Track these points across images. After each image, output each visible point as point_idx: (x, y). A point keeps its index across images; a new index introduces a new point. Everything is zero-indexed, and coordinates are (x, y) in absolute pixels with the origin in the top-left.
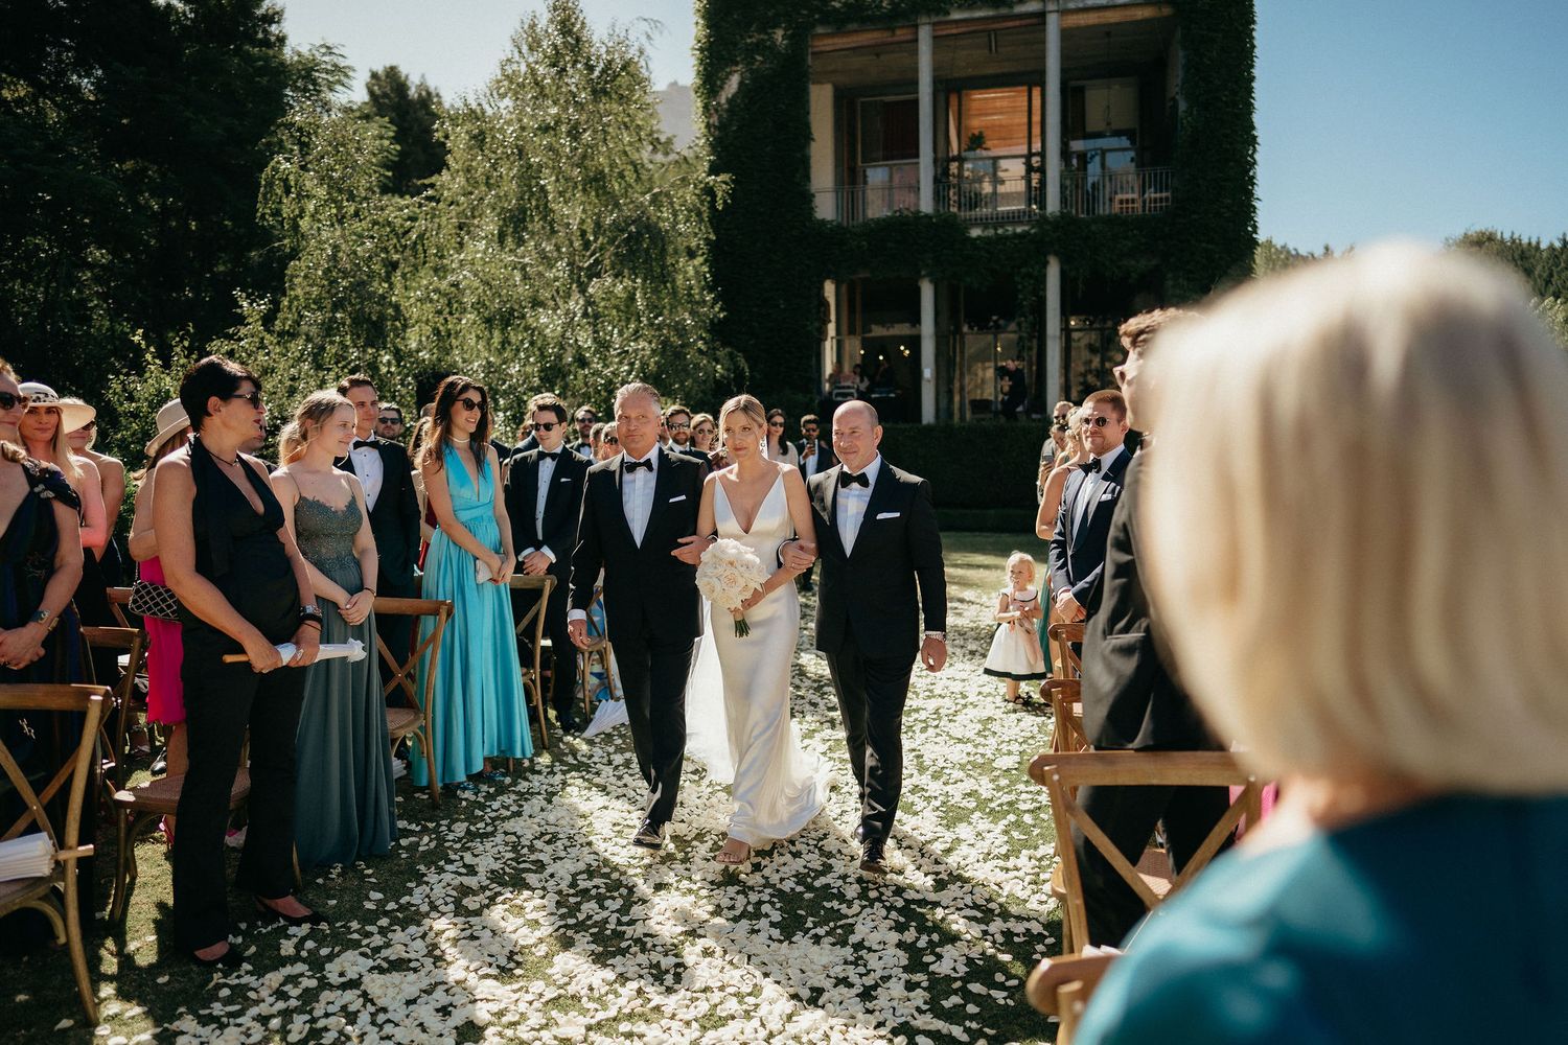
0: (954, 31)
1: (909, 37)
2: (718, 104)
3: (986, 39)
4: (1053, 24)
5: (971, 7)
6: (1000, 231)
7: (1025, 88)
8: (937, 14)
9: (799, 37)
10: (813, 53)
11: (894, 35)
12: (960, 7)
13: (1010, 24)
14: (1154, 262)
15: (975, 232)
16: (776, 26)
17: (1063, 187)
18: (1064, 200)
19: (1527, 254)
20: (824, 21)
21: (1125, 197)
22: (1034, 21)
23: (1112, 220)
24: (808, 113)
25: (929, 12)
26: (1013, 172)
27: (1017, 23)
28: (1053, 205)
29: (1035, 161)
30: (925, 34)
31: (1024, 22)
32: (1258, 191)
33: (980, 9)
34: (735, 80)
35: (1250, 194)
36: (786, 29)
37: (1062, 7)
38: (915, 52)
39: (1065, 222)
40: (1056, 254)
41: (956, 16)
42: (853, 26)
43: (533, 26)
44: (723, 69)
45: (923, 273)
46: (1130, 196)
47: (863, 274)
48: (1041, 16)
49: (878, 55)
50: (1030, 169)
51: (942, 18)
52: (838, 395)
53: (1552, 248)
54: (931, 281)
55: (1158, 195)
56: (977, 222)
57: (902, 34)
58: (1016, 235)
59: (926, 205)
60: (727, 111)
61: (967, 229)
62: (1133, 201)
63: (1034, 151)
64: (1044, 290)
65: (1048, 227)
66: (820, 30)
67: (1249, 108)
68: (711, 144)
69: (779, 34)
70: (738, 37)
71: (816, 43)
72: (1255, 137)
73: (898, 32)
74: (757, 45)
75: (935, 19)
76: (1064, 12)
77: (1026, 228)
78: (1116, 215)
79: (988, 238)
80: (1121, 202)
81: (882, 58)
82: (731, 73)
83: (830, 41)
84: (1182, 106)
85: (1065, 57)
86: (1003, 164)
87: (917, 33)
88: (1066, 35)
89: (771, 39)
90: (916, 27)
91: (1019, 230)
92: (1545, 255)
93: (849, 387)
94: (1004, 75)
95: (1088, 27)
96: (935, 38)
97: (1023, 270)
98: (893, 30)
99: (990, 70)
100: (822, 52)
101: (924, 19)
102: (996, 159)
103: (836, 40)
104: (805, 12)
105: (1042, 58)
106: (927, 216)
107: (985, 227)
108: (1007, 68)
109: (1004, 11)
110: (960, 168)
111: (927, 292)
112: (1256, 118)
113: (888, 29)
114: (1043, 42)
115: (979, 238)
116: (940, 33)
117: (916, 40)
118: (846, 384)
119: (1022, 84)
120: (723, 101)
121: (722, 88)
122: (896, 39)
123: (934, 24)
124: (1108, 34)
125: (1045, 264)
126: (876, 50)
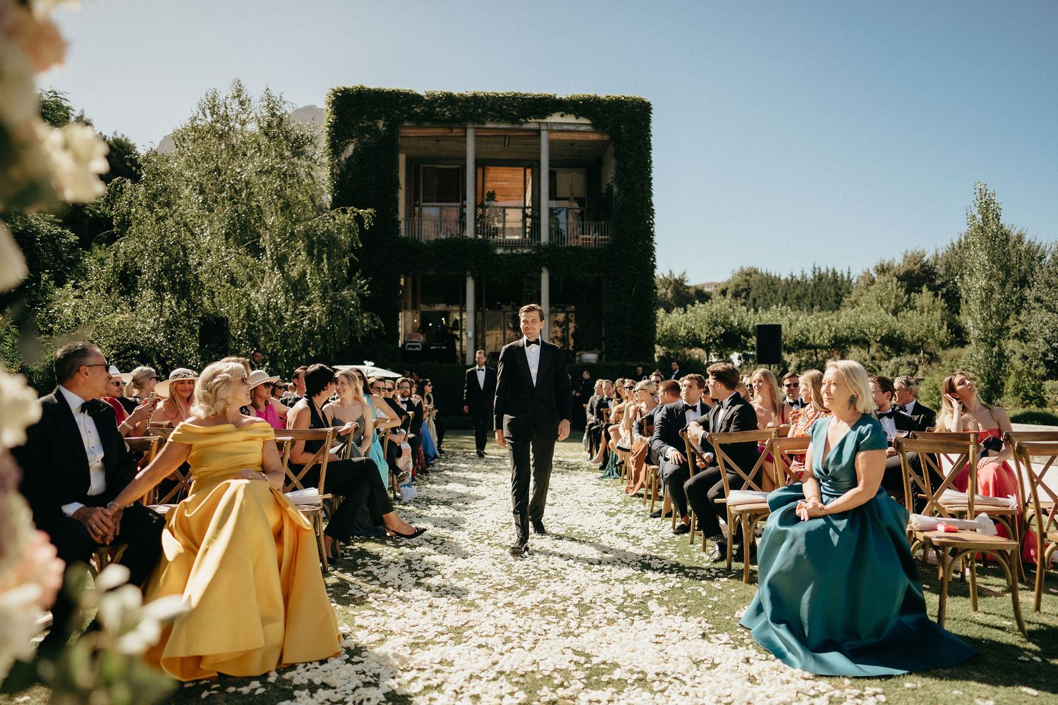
0: (488, 134)
1: (461, 134)
2: (340, 161)
3: (503, 140)
4: (544, 135)
5: (497, 122)
6: (514, 251)
7: (523, 169)
8: (478, 123)
9: (393, 126)
10: (403, 137)
11: (452, 132)
12: (492, 121)
13: (520, 134)
14: (601, 274)
15: (499, 251)
16: (380, 118)
17: (550, 229)
18: (551, 237)
19: (775, 282)
20: (409, 119)
21: (585, 236)
22: (534, 134)
23: (577, 250)
24: (398, 172)
25: (474, 121)
26: (514, 217)
27: (524, 134)
28: (545, 238)
29: (529, 211)
30: (470, 133)
31: (528, 134)
32: (656, 239)
33: (503, 123)
34: (351, 148)
35: (652, 240)
36: (385, 121)
37: (549, 128)
38: (465, 142)
39: (550, 249)
40: (547, 266)
41: (489, 125)
42: (425, 124)
43: (214, 99)
44: (344, 140)
45: (468, 273)
46: (588, 236)
47: (431, 272)
48: (538, 131)
49: (438, 141)
50: (525, 216)
51: (481, 126)
52: (409, 346)
53: (786, 280)
54: (473, 278)
55: (603, 237)
56: (500, 245)
57: (457, 132)
58: (523, 254)
59: (469, 232)
60: (345, 165)
61: (495, 248)
62: (590, 239)
63: (527, 205)
64: (540, 287)
65: (542, 251)
66: (406, 124)
67: (651, 194)
68: (334, 185)
69: (381, 124)
70: (354, 122)
71: (403, 131)
72: (653, 210)
73: (455, 130)
74: (366, 127)
75: (476, 126)
76: (551, 131)
77: (529, 250)
78: (580, 247)
79: (507, 255)
80: (583, 239)
81: (441, 143)
82: (349, 143)
83: (413, 131)
84: (615, 190)
85: (551, 155)
86: (508, 211)
87: (466, 132)
88: (551, 143)
89: (375, 125)
90: (466, 129)
91: (525, 251)
92: (783, 283)
93: (416, 342)
94: (510, 160)
95: (564, 140)
96: (476, 136)
97: (528, 274)
98: (452, 130)
99: (502, 157)
100: (407, 137)
101: (469, 125)
102: (505, 208)
103: (416, 131)
104: (397, 112)
105: (539, 153)
106: (470, 239)
107: (506, 248)
108: (513, 156)
109: (517, 126)
110: (484, 211)
111: (470, 285)
112: (654, 199)
113: (449, 128)
114: (539, 144)
115: (501, 254)
116: (479, 134)
117: (466, 136)
118: (416, 340)
119: (521, 166)
120: (343, 159)
121: (343, 151)
122: (453, 134)
123: (476, 128)
124: (572, 144)
125: (541, 272)
126: (437, 139)
